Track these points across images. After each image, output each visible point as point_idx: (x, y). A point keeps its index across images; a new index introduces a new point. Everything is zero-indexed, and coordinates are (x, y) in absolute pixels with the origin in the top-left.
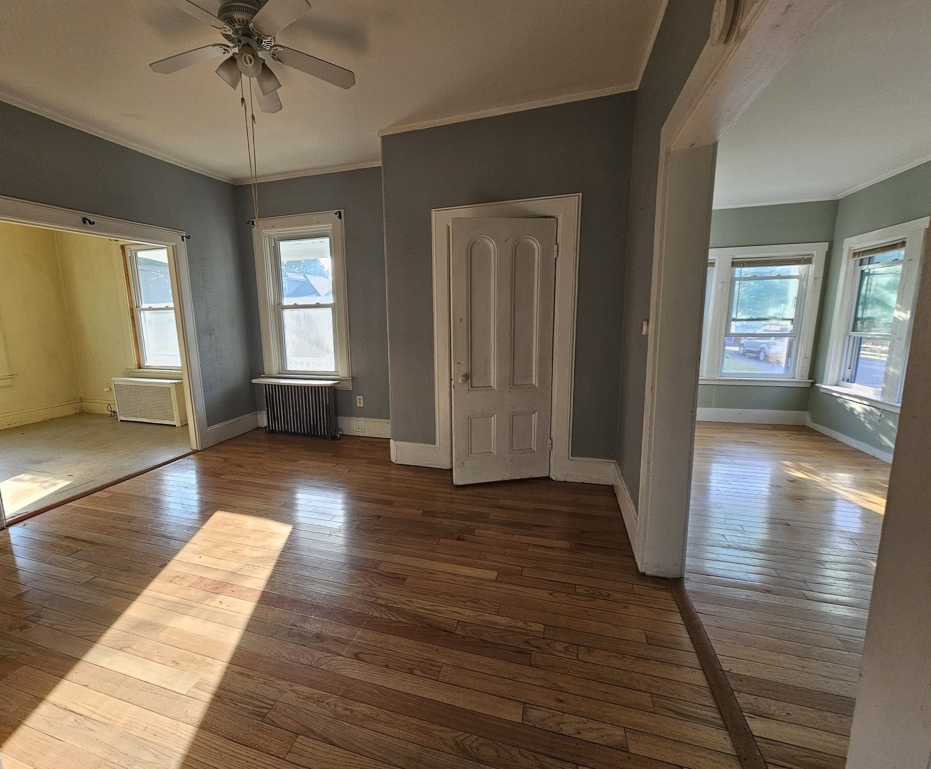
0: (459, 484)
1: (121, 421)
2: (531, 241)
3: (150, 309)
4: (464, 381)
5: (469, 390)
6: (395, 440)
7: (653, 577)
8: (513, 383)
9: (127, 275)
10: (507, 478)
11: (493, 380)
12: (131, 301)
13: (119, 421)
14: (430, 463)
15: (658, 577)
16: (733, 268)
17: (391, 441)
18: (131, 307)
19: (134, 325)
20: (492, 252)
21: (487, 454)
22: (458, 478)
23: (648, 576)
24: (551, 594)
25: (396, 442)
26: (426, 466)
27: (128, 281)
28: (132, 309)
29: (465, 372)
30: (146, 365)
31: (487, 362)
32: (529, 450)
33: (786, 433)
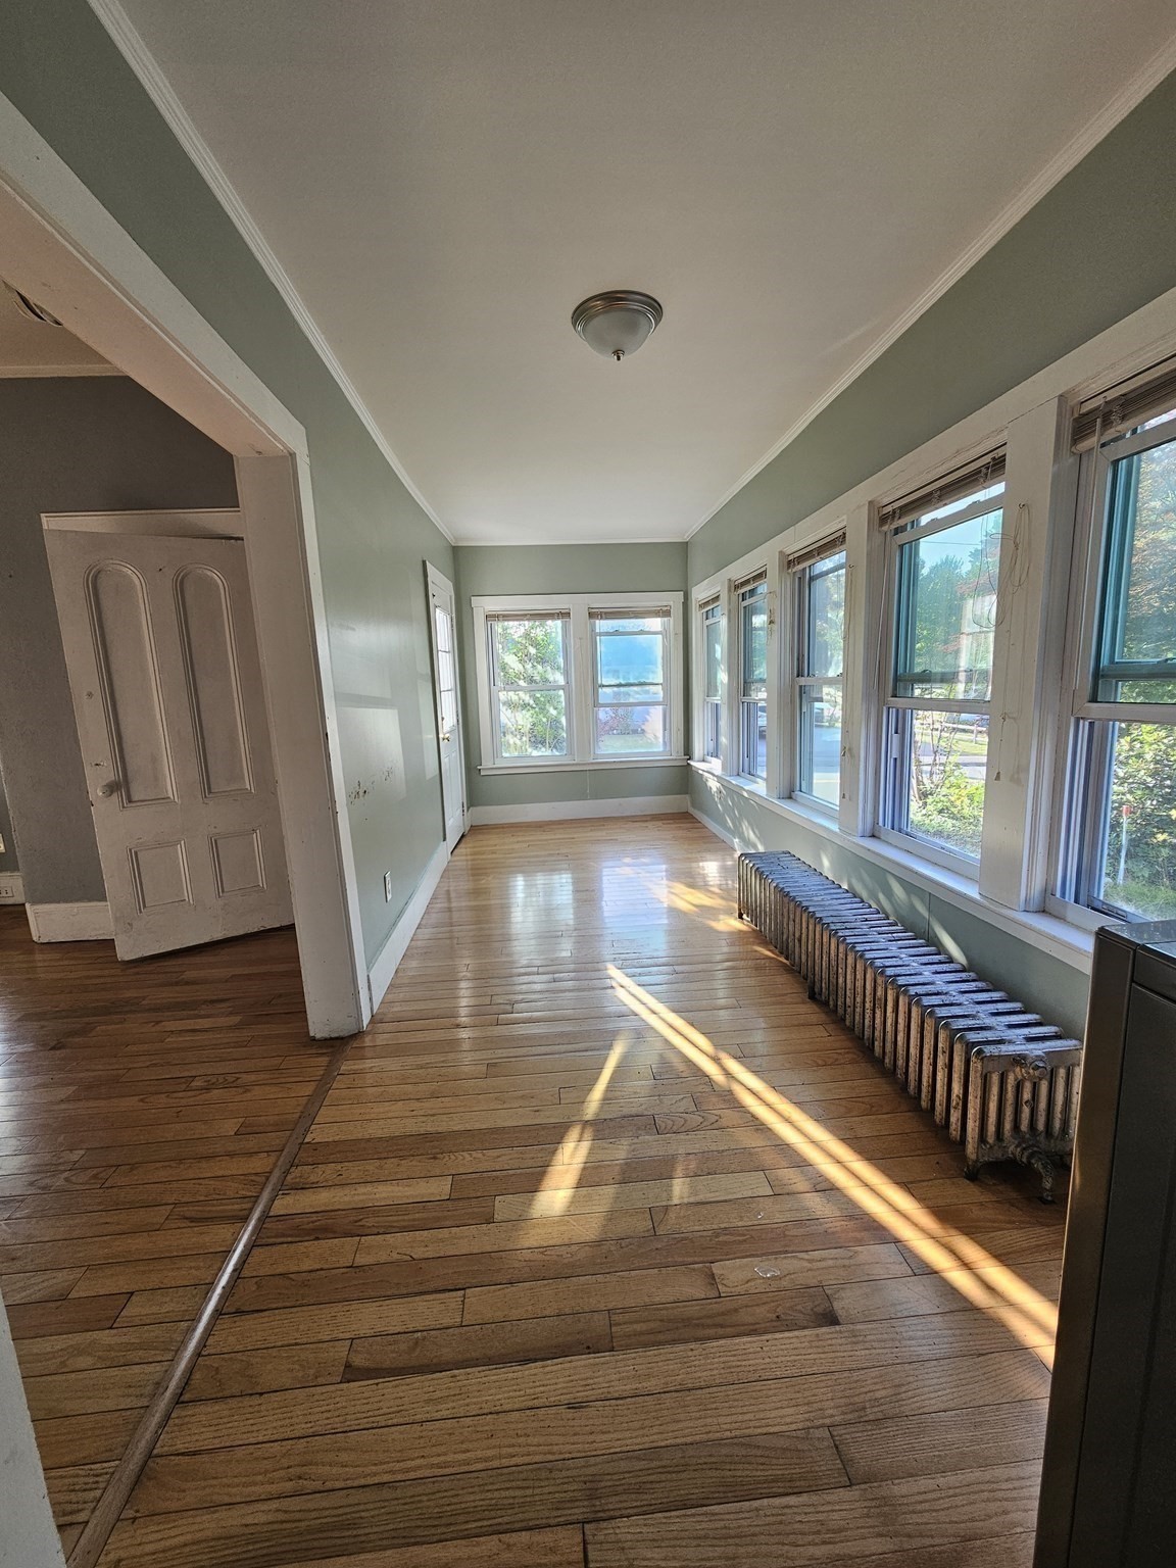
0: (127, 959)
2: (209, 573)
4: (108, 793)
5: (124, 807)
6: (34, 903)
7: (326, 1039)
8: (209, 788)
10: (218, 935)
11: (170, 788)
14: (101, 932)
15: (331, 1039)
16: (592, 621)
17: (27, 906)
20: (139, 587)
21: (177, 904)
22: (125, 951)
23: (319, 1040)
24: (142, 1100)
25: (35, 907)
26: (95, 938)
29: (112, 777)
31: (155, 760)
32: (256, 889)
33: (660, 823)
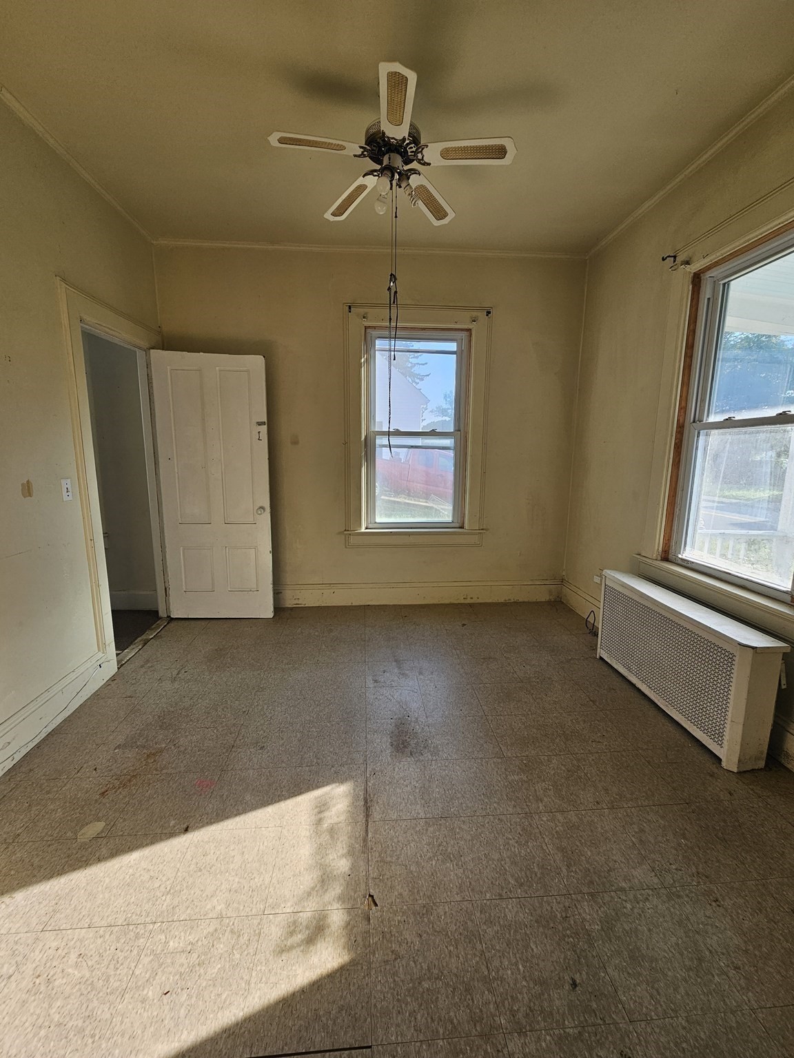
1: (601, 658)
3: (729, 424)
9: (690, 347)
12: (683, 409)
13: (598, 657)
18: (681, 421)
19: (677, 463)
27: (688, 360)
28: (681, 428)
30: (680, 556)
